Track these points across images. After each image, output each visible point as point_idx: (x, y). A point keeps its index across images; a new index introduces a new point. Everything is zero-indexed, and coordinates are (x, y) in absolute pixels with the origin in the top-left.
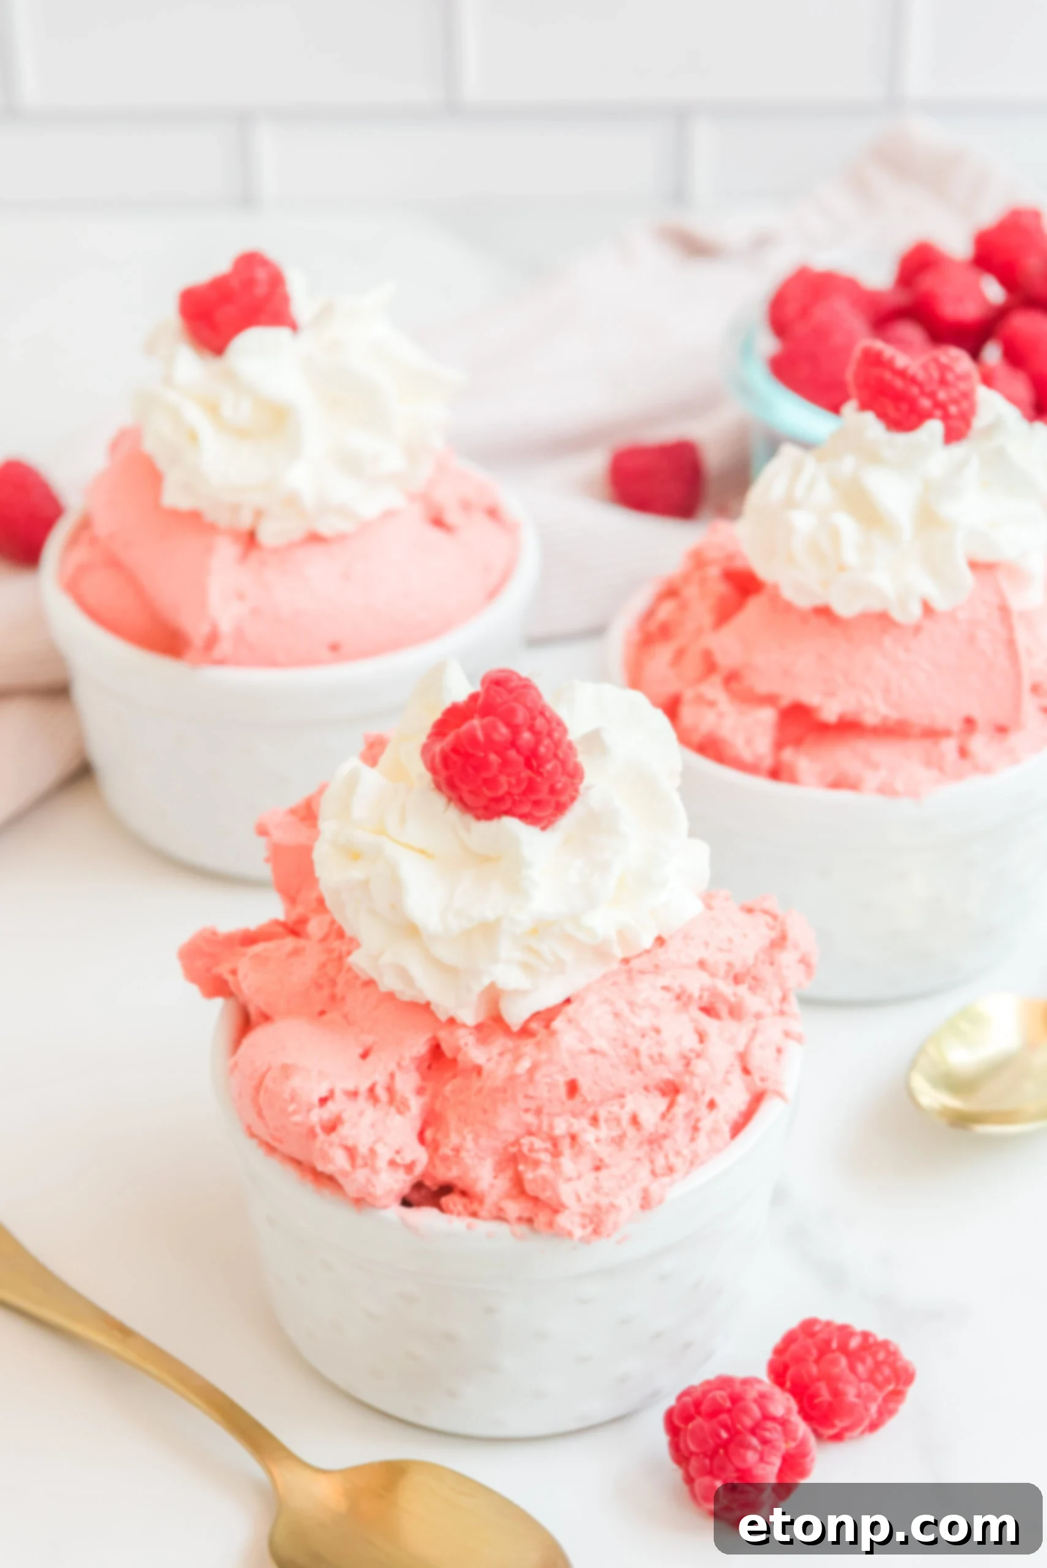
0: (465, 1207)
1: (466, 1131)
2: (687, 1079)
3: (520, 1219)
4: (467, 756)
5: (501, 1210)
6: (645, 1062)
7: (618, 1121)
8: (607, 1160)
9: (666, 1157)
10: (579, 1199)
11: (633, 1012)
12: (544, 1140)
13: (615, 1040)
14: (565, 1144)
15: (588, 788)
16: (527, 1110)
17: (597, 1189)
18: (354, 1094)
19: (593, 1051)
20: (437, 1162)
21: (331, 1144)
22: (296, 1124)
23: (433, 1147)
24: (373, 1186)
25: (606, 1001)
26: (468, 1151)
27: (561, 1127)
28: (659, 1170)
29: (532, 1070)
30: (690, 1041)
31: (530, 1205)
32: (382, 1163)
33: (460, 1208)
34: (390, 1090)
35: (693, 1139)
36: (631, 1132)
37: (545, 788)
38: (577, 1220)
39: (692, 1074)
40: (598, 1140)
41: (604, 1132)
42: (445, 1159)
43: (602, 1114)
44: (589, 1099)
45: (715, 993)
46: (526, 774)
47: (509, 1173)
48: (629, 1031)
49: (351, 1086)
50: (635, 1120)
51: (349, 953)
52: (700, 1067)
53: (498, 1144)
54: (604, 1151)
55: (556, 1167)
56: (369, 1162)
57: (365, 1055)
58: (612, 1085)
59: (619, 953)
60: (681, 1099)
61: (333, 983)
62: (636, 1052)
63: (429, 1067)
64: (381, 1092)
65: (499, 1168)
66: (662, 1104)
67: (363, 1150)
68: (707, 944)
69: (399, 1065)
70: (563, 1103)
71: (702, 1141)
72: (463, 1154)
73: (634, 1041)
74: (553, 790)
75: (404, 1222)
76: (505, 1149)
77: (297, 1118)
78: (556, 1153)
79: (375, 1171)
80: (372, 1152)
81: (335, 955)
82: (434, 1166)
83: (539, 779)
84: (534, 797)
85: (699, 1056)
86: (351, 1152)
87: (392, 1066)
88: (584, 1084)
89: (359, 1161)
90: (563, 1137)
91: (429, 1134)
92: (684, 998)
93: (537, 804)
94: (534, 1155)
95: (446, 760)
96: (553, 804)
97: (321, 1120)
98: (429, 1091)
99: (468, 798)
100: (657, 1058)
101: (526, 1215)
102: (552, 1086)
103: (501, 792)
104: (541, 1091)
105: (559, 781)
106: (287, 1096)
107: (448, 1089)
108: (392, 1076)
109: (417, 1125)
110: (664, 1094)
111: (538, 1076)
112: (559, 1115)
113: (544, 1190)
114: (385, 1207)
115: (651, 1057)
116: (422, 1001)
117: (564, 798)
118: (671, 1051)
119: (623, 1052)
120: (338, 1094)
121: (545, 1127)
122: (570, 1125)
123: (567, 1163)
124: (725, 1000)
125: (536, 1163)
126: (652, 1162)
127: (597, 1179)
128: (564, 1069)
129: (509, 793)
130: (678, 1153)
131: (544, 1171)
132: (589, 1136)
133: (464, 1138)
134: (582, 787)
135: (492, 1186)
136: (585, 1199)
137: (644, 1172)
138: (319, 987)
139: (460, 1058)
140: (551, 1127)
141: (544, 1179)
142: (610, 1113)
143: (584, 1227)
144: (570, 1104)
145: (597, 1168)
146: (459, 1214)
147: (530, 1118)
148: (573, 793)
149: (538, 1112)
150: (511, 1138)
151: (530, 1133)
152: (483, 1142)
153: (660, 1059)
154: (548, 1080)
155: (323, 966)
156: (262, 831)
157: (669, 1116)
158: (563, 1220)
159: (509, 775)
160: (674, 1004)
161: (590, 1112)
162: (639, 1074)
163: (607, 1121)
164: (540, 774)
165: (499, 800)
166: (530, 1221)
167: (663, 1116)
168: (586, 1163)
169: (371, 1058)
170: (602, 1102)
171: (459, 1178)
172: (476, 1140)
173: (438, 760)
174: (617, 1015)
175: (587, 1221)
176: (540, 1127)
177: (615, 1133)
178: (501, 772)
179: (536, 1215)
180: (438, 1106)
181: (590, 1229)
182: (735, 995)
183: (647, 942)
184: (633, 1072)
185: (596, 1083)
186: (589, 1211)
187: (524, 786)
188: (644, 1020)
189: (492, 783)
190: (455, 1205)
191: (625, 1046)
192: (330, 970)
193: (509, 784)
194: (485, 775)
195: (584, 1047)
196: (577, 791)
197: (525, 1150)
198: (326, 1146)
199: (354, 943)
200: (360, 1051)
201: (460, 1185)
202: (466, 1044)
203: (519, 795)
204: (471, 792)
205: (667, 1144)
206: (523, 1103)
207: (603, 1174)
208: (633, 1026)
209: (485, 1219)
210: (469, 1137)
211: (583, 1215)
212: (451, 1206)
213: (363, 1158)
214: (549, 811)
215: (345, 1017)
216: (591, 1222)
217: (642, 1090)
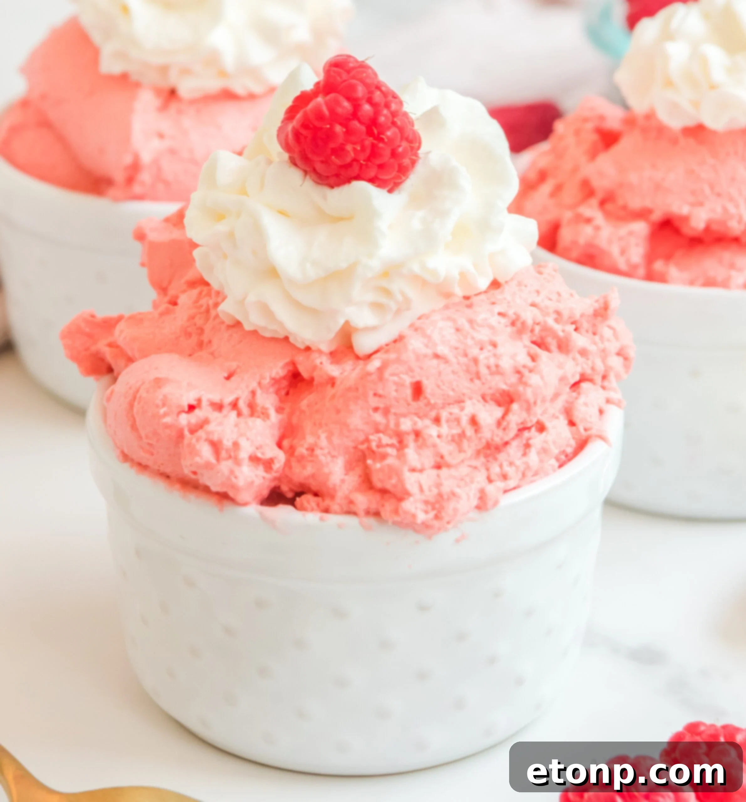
0: (318, 505)
1: (320, 432)
2: (521, 388)
3: (368, 513)
4: (316, 130)
5: (351, 502)
6: (484, 371)
7: (458, 420)
8: (448, 458)
9: (501, 466)
10: (421, 490)
11: (473, 328)
12: (391, 437)
13: (456, 348)
14: (410, 440)
15: (428, 153)
16: (376, 409)
17: (438, 485)
18: (218, 407)
19: (437, 356)
20: (294, 464)
21: (198, 440)
22: (167, 426)
23: (291, 452)
24: (236, 477)
25: (449, 319)
26: (322, 449)
27: (406, 425)
28: (493, 477)
29: (381, 370)
30: (523, 359)
31: (378, 497)
32: (244, 455)
33: (314, 505)
34: (252, 406)
35: (525, 454)
36: (470, 432)
37: (387, 152)
38: (421, 506)
39: (526, 384)
40: (439, 436)
41: (444, 429)
42: (301, 459)
43: (444, 415)
44: (432, 401)
45: (546, 329)
46: (369, 141)
47: (358, 471)
48: (470, 342)
49: (216, 398)
50: (474, 421)
51: (216, 305)
52: (534, 379)
53: (350, 444)
54: (445, 448)
55: (401, 456)
56: (232, 454)
57: (228, 378)
58: (453, 390)
59: (459, 292)
60: (515, 407)
61: (201, 331)
62: (476, 361)
63: (287, 394)
64: (242, 404)
65: (349, 467)
66: (498, 412)
67: (227, 443)
68: (538, 292)
69: (259, 384)
70: (409, 404)
71: (533, 457)
72: (318, 452)
73: (474, 351)
74: (394, 154)
75: (263, 517)
76: (355, 448)
77: (168, 420)
78: (401, 445)
79: (238, 462)
80: (236, 445)
81: (203, 309)
82: (290, 467)
83: (381, 145)
84: (378, 162)
85: (531, 371)
86: (216, 446)
87: (254, 385)
88: (429, 386)
89: (223, 454)
90: (408, 434)
91: (286, 443)
92: (519, 324)
93: (381, 167)
94: (382, 450)
95: (297, 135)
96: (396, 167)
97: (189, 424)
98: (287, 410)
99: (319, 167)
100: (494, 369)
101: (374, 507)
102: (399, 385)
103: (348, 160)
104: (391, 391)
105: (399, 146)
106: (159, 402)
107: (304, 404)
108: (253, 393)
109: (276, 434)
110: (499, 404)
111: (387, 375)
112: (404, 416)
113: (390, 478)
114: (245, 504)
115: (488, 367)
116: (281, 335)
117: (406, 161)
118: (506, 364)
119: (463, 360)
120: (204, 403)
121: (392, 425)
122: (415, 423)
123: (411, 453)
124: (555, 335)
125: (384, 457)
126: (488, 469)
127: (438, 476)
128: (411, 370)
129: (355, 160)
130: (511, 464)
131: (390, 461)
132: (433, 431)
133: (319, 437)
134: (421, 152)
135: (343, 481)
136: (427, 492)
137: (480, 478)
138: (189, 335)
139: (316, 374)
140: (397, 424)
141: (390, 467)
142: (451, 414)
143: (426, 512)
144: (415, 404)
145: (438, 467)
146: (312, 510)
147: (378, 417)
148: (414, 157)
149: (386, 412)
150: (362, 437)
151: (378, 431)
152: (336, 440)
153: (497, 370)
154: (396, 378)
155: (192, 318)
156: (140, 236)
157: (504, 424)
158: (408, 505)
159: (354, 143)
160: (509, 329)
161: (433, 414)
162: (477, 382)
163: (448, 421)
164: (382, 140)
165: (348, 166)
166: (377, 514)
167: (499, 423)
168: (428, 459)
169: (233, 379)
170: (443, 407)
171: (313, 476)
172: (329, 438)
173: (290, 136)
174: (458, 330)
175: (430, 508)
176: (387, 426)
177: (456, 431)
178: (347, 141)
179: (383, 506)
180: (295, 420)
181: (432, 514)
182: (563, 331)
183: (484, 283)
184: (472, 380)
185: (439, 387)
186: (432, 500)
187: (368, 152)
188: (484, 335)
189: (339, 151)
190: (308, 502)
191: (466, 355)
192: (199, 321)
193: (355, 150)
194: (332, 145)
195: (429, 352)
196: (416, 155)
197: (374, 445)
198: (194, 441)
199: (220, 296)
200: (226, 375)
201: (314, 486)
202: (321, 363)
203: (364, 161)
204: (322, 162)
205: (502, 457)
206: (374, 402)
207: (444, 472)
208: (473, 338)
209: (336, 513)
210: (323, 436)
211: (426, 502)
212: (306, 504)
213: (227, 451)
214: (394, 174)
215: (212, 354)
216: (433, 509)
217: (480, 399)
